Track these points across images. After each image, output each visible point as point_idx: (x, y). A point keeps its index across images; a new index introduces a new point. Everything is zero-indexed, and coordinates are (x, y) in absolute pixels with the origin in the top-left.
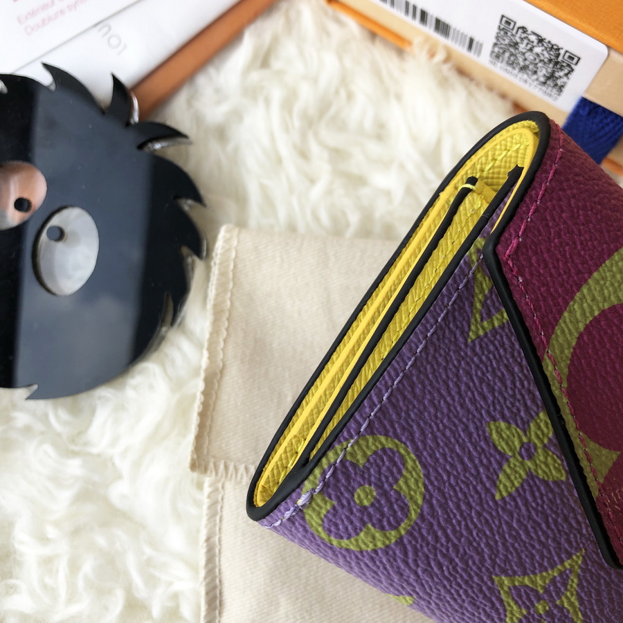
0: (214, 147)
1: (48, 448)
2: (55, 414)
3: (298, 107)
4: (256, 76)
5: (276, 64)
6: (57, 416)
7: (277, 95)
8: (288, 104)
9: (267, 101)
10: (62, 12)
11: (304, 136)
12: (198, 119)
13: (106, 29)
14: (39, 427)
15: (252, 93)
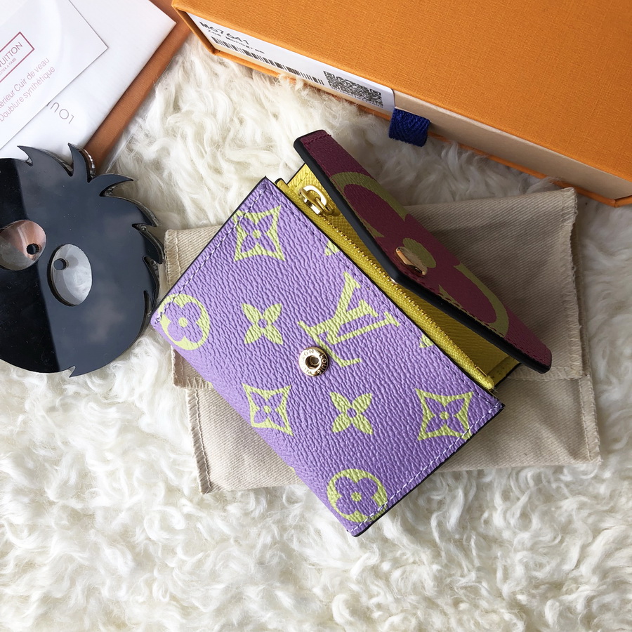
0: (154, 177)
1: (92, 404)
2: (91, 382)
3: (206, 137)
4: (172, 119)
5: (185, 107)
6: (93, 382)
7: (189, 131)
8: (199, 137)
9: (184, 137)
10: (21, 99)
11: (214, 157)
12: (139, 159)
13: (56, 106)
14: (84, 392)
15: (172, 133)
